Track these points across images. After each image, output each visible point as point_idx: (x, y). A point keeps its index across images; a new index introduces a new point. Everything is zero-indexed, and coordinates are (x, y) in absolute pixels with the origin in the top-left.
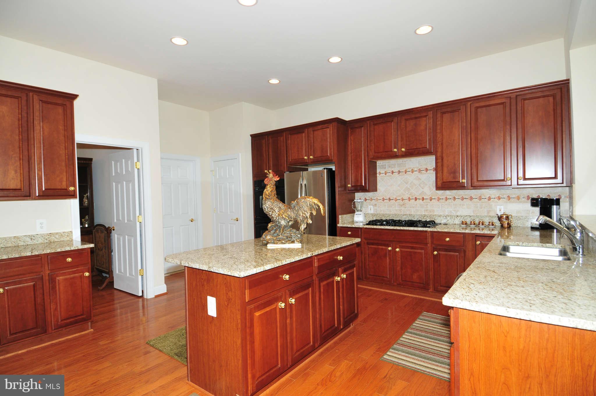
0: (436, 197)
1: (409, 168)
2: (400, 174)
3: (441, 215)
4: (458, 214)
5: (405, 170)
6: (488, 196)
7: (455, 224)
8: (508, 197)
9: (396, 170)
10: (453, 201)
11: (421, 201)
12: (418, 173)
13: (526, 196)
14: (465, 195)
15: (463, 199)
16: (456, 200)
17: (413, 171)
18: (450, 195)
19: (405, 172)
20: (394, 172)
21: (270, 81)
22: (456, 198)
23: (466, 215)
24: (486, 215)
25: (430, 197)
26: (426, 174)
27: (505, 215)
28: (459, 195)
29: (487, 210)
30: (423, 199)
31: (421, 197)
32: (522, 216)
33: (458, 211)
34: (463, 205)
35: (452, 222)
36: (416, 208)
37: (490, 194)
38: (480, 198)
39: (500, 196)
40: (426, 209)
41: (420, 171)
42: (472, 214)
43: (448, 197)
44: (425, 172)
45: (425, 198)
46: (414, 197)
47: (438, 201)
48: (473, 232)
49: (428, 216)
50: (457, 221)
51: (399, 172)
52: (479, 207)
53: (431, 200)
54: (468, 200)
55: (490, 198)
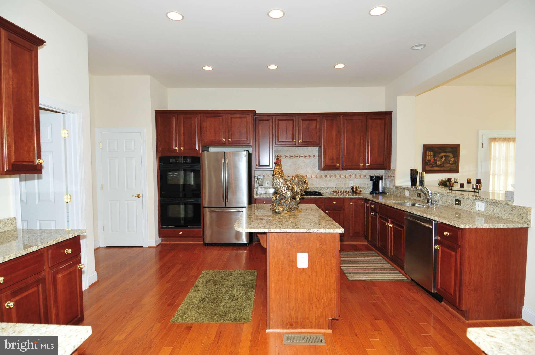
0: (315, 175)
1: (297, 154)
2: (291, 158)
3: (318, 187)
4: (328, 186)
5: (294, 155)
6: (345, 175)
7: (326, 193)
8: (355, 175)
9: (288, 155)
10: (325, 178)
12: (303, 158)
13: (364, 175)
14: (332, 174)
15: (331, 176)
16: (327, 177)
17: (300, 156)
18: (324, 174)
19: (294, 157)
20: (287, 156)
21: (204, 68)
23: (333, 186)
24: (344, 186)
25: (311, 175)
27: (355, 186)
28: (328, 174)
29: (344, 183)
32: (362, 187)
33: (328, 184)
34: (331, 180)
35: (325, 192)
37: (346, 174)
38: (336, 176)
39: (351, 175)
41: (305, 156)
42: (336, 186)
43: (322, 175)
44: (308, 158)
45: (308, 176)
47: (316, 177)
48: (349, 197)
50: (328, 191)
51: (290, 156)
52: (340, 181)
53: (311, 177)
54: (334, 177)
55: (346, 176)
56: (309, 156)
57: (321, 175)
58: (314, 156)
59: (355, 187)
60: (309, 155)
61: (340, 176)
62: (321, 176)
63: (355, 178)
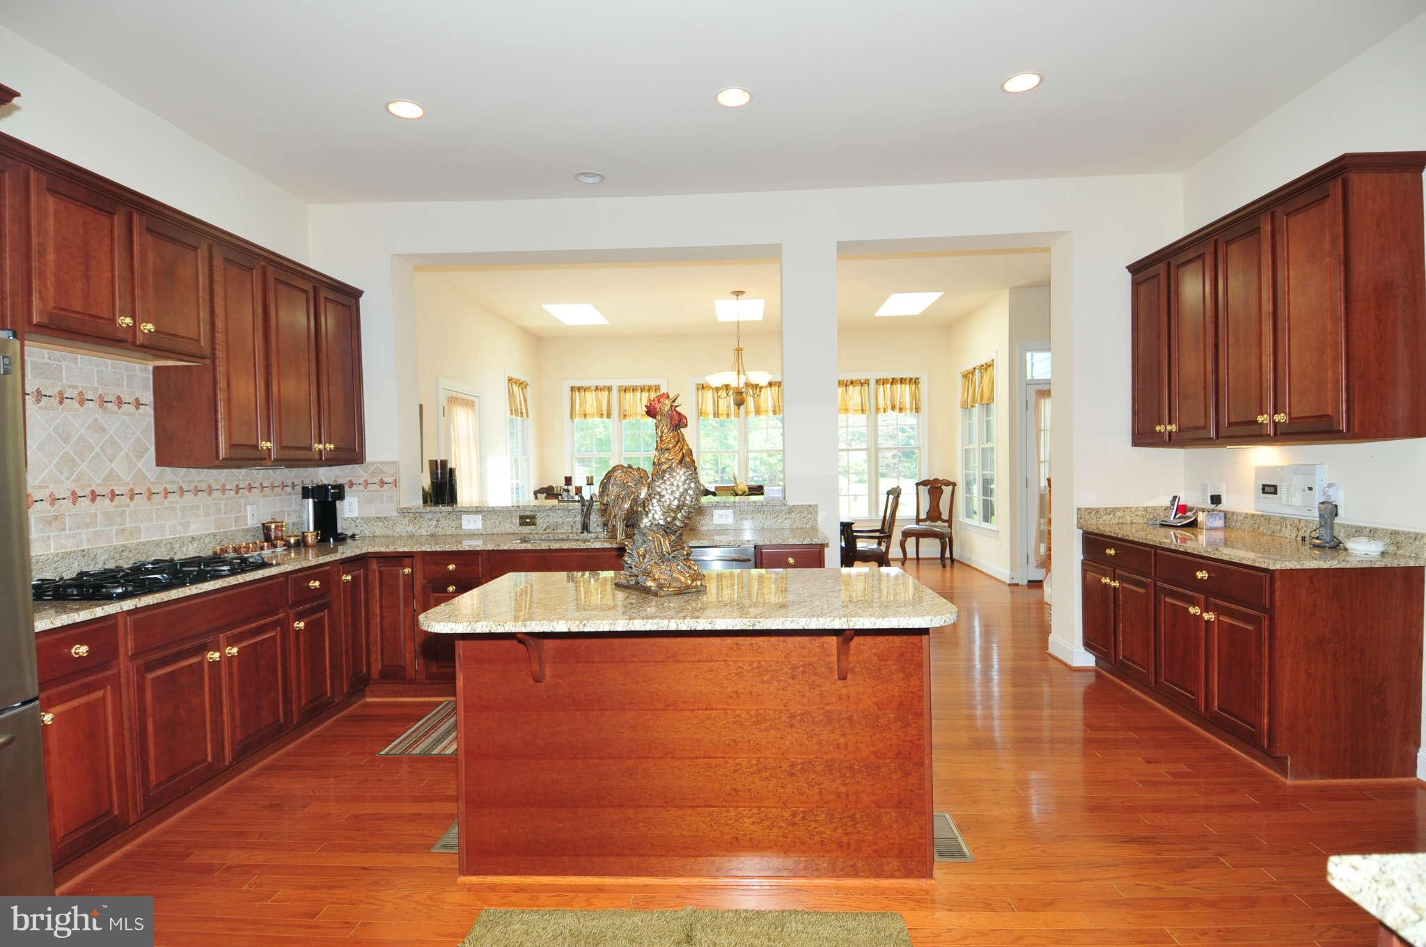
4: (191, 532)
6: (235, 483)
8: (261, 484)
10: (179, 499)
11: (107, 501)
12: (96, 406)
14: (200, 481)
15: (197, 491)
16: (185, 494)
17: (82, 399)
18: (173, 483)
22: (185, 489)
24: (235, 528)
25: (128, 489)
26: (116, 413)
27: (273, 522)
28: (189, 483)
30: (113, 495)
31: (106, 491)
33: (189, 524)
34: (197, 508)
36: (93, 527)
37: (238, 479)
39: (251, 482)
40: (122, 527)
41: (103, 402)
43: (168, 487)
44: (115, 408)
45: (117, 492)
46: (87, 491)
47: (148, 498)
49: (133, 550)
52: (223, 511)
53: (132, 499)
54: (205, 494)
55: (238, 489)
56: (120, 402)
57: (165, 489)
58: (138, 404)
59: (273, 526)
60: (119, 398)
61: (224, 490)
62: (167, 493)
63: (261, 494)
